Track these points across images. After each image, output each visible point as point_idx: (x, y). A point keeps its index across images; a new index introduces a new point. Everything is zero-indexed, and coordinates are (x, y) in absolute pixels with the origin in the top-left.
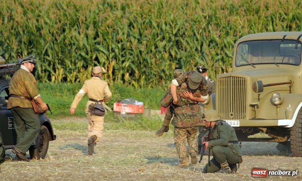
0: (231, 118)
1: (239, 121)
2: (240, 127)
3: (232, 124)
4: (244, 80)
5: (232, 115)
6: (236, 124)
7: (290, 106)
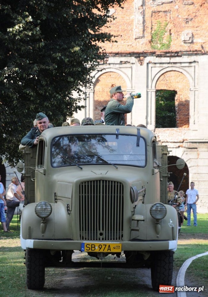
0: (101, 239)
4: (120, 186)
7: (171, 222)
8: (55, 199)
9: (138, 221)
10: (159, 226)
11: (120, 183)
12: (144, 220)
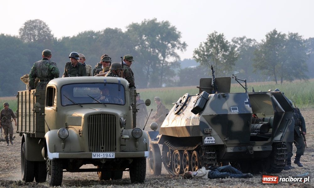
0: (102, 151)
1: (114, 153)
2: (116, 158)
3: (108, 155)
4: (114, 117)
5: (102, 148)
6: (111, 156)
7: (145, 140)
8: (66, 127)
9: (125, 139)
10: (137, 143)
11: (114, 115)
12: (129, 139)
